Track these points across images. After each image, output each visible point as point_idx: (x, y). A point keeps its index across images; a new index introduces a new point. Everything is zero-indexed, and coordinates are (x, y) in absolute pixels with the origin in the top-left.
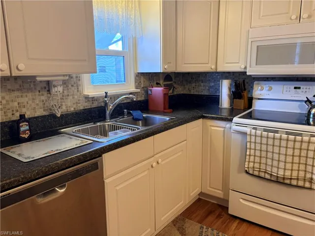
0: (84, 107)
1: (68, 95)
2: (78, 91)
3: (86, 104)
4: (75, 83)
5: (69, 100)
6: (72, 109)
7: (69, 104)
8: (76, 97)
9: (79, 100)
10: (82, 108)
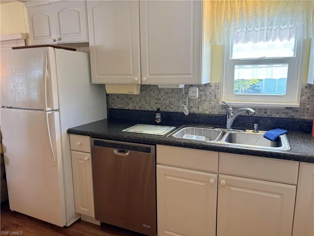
0: (220, 113)
1: (205, 101)
2: (215, 98)
3: (223, 110)
4: (213, 91)
5: (205, 105)
6: (207, 113)
7: (205, 108)
8: (213, 103)
9: (215, 106)
10: (217, 113)
